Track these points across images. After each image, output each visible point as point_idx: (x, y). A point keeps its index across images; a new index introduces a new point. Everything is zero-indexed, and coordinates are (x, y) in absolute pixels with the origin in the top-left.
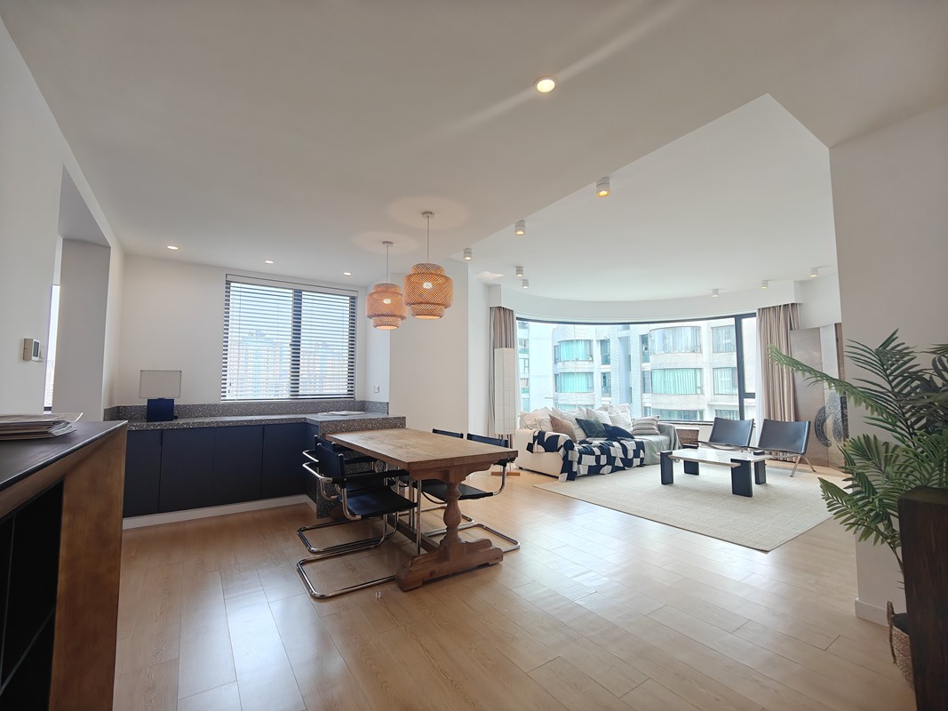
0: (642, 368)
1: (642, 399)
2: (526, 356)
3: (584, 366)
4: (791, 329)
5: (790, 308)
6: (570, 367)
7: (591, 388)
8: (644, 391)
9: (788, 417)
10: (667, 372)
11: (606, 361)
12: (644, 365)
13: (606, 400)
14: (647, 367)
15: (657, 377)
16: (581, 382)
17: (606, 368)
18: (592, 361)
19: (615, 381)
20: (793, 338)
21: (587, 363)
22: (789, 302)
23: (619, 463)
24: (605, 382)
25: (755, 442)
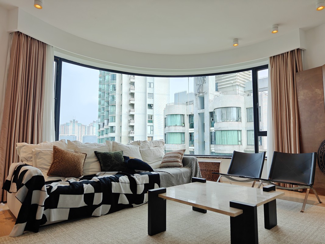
0: (210, 130)
1: (210, 148)
2: (151, 124)
3: (181, 129)
4: (297, 71)
5: (296, 53)
6: (173, 130)
7: (183, 141)
8: (211, 143)
9: (294, 149)
10: (223, 132)
11: (192, 126)
12: (212, 128)
13: (191, 148)
14: (213, 129)
15: (218, 134)
16: (178, 138)
17: (191, 131)
18: (184, 126)
19: (196, 137)
20: (298, 79)
21: (181, 127)
22: (294, 48)
23: (124, 200)
24: (191, 138)
25: (266, 174)
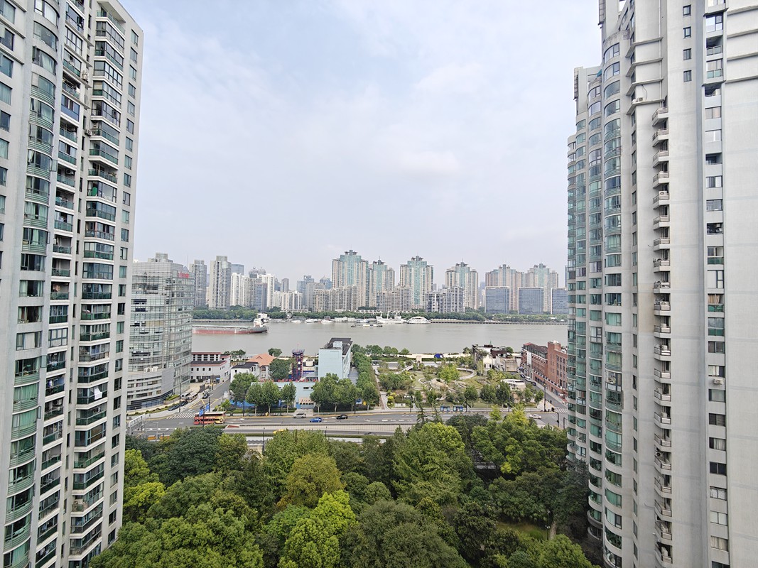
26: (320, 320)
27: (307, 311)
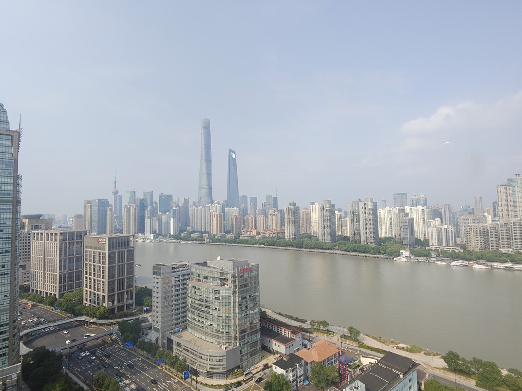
26: (471, 263)
27: (458, 250)
